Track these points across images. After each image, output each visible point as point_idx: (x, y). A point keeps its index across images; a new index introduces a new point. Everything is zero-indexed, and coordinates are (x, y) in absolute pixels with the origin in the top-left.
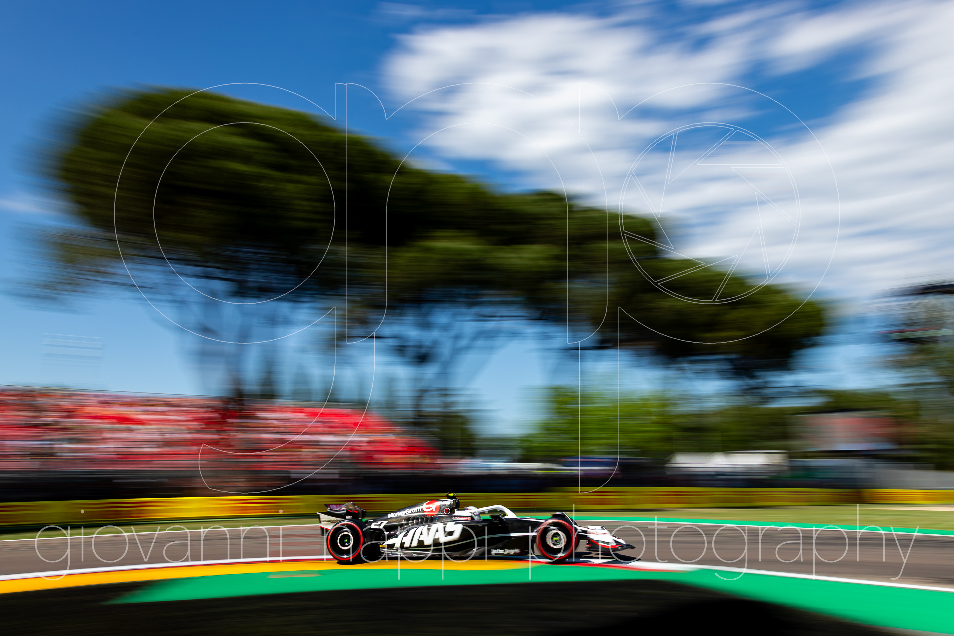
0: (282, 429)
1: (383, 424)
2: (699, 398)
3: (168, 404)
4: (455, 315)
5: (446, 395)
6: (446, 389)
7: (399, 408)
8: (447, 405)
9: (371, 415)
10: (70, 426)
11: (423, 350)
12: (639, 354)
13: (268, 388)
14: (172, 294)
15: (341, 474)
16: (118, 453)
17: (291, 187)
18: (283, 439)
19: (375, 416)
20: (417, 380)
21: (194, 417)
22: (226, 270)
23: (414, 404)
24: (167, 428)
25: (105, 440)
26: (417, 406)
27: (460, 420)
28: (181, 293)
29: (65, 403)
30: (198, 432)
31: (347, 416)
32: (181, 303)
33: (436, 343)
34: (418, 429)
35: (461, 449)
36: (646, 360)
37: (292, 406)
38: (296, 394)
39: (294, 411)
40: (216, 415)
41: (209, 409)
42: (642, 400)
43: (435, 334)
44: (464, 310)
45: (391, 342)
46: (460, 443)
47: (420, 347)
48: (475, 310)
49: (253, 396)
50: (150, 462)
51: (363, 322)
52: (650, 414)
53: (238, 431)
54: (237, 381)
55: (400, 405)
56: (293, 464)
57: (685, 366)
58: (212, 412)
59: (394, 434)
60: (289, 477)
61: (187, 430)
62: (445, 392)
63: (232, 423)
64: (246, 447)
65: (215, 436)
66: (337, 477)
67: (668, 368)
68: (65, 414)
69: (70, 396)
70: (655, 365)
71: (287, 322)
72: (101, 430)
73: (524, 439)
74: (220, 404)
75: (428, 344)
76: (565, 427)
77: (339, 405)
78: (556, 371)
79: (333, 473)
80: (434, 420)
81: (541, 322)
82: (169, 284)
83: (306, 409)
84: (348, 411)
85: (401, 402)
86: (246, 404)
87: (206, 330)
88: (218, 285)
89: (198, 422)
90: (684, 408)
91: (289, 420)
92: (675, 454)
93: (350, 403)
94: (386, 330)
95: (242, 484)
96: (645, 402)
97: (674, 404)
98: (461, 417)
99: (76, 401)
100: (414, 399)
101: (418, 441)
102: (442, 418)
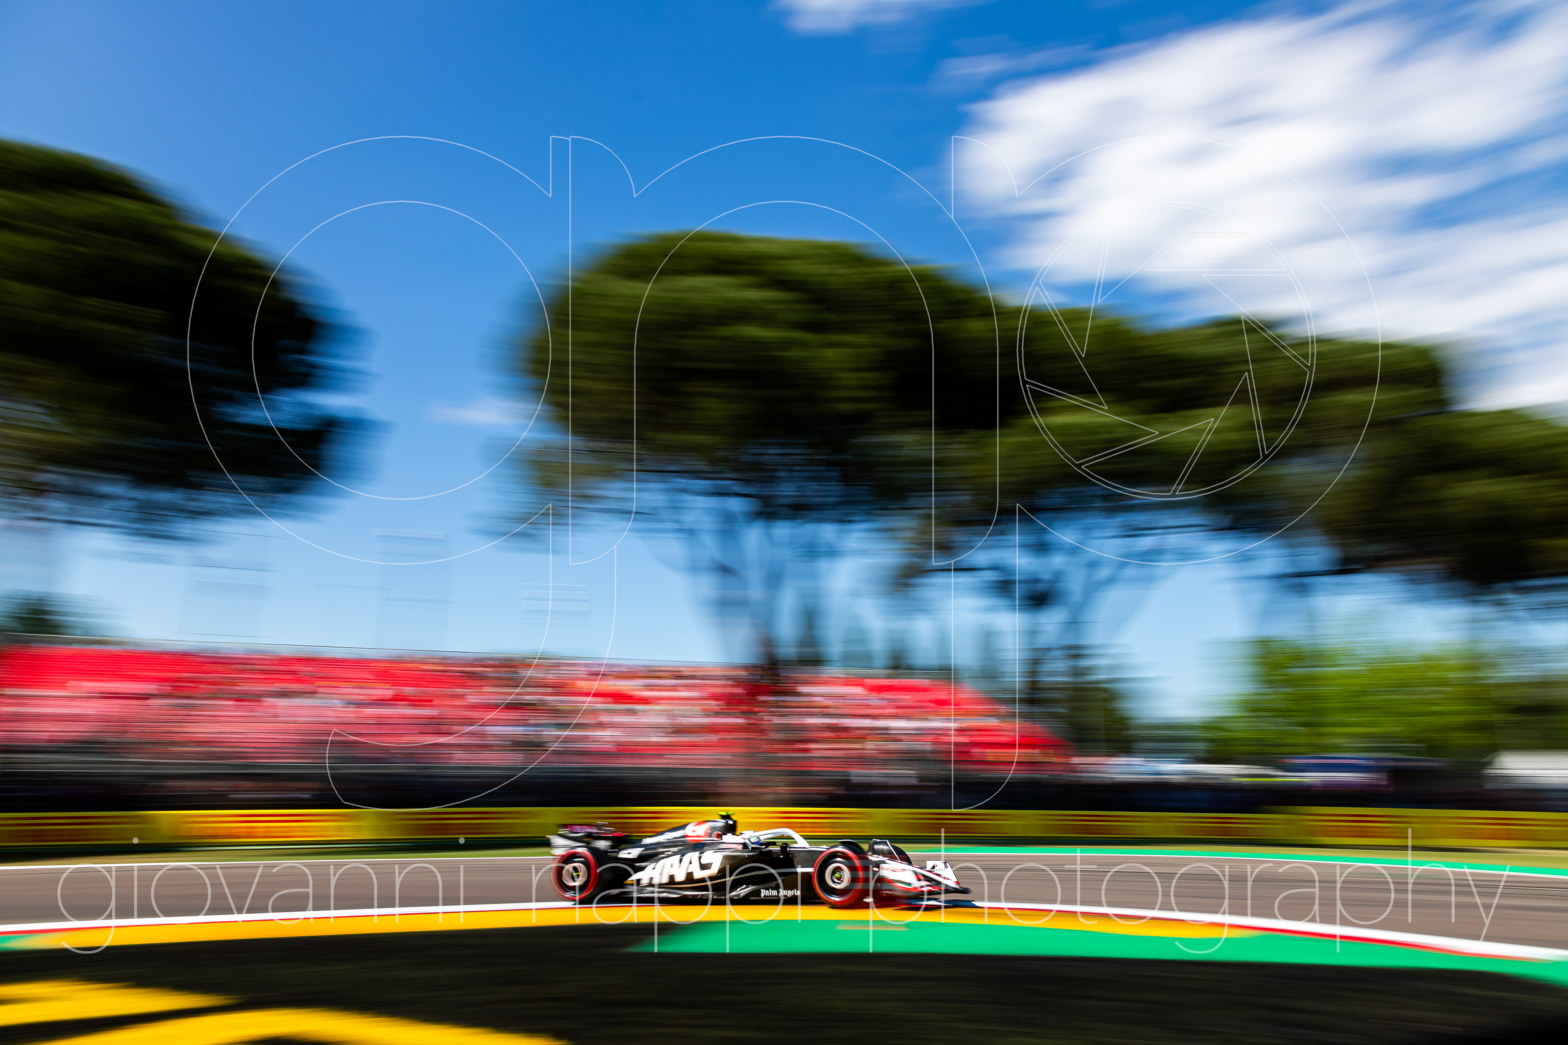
0: (831, 711)
1: (981, 702)
2: (1540, 654)
3: (679, 676)
4: (1088, 529)
5: (1077, 657)
6: (1077, 647)
7: (1004, 677)
8: (1078, 672)
9: (961, 688)
10: (561, 706)
11: (1040, 587)
12: (1415, 580)
13: (811, 650)
14: (678, 522)
15: (921, 778)
16: (618, 744)
17: (830, 353)
18: (837, 724)
19: (969, 689)
20: (1033, 633)
21: (710, 693)
22: (747, 481)
23: (1027, 670)
24: (678, 708)
25: (601, 726)
26: (1033, 673)
27: (1102, 696)
28: (689, 519)
29: (551, 676)
30: (717, 714)
31: (924, 690)
32: (690, 533)
33: (1058, 576)
34: (1036, 709)
35: (1107, 741)
36: (1430, 589)
37: (843, 676)
38: (848, 659)
39: (846, 683)
40: (739, 690)
41: (730, 682)
42: (1426, 658)
43: (1057, 561)
44: (1100, 521)
45: (990, 576)
46: (1104, 731)
47: (1036, 581)
48: (1120, 519)
49: (788, 663)
50: (660, 756)
51: (945, 548)
52: (1444, 683)
53: (773, 714)
54: (768, 643)
55: (1006, 672)
56: (850, 761)
57: (1509, 597)
58: (733, 686)
59: (997, 718)
60: (848, 781)
61: (702, 712)
62: (1075, 652)
63: (765, 702)
64: (785, 736)
65: (741, 721)
66: (914, 782)
67: (1476, 602)
68: (550, 690)
69: (558, 666)
70: (1451, 596)
71: (832, 553)
72: (595, 712)
73: (1209, 726)
74: (743, 673)
75: (1046, 577)
76: (1283, 706)
77: (914, 674)
78: (1266, 613)
79: (910, 777)
80: (1058, 695)
81: (1233, 533)
82: (674, 508)
83: (867, 680)
84: (924, 682)
85: (1007, 669)
86: (782, 675)
87: (724, 570)
88: (735, 505)
89: (716, 700)
90: (1511, 672)
91: (842, 697)
92: (1500, 753)
93: (927, 671)
94: (980, 557)
95: (783, 790)
96: (1431, 662)
97: (1493, 666)
98: (1105, 690)
99: (564, 672)
100: (1027, 663)
101: (1040, 728)
102: (1070, 693)
